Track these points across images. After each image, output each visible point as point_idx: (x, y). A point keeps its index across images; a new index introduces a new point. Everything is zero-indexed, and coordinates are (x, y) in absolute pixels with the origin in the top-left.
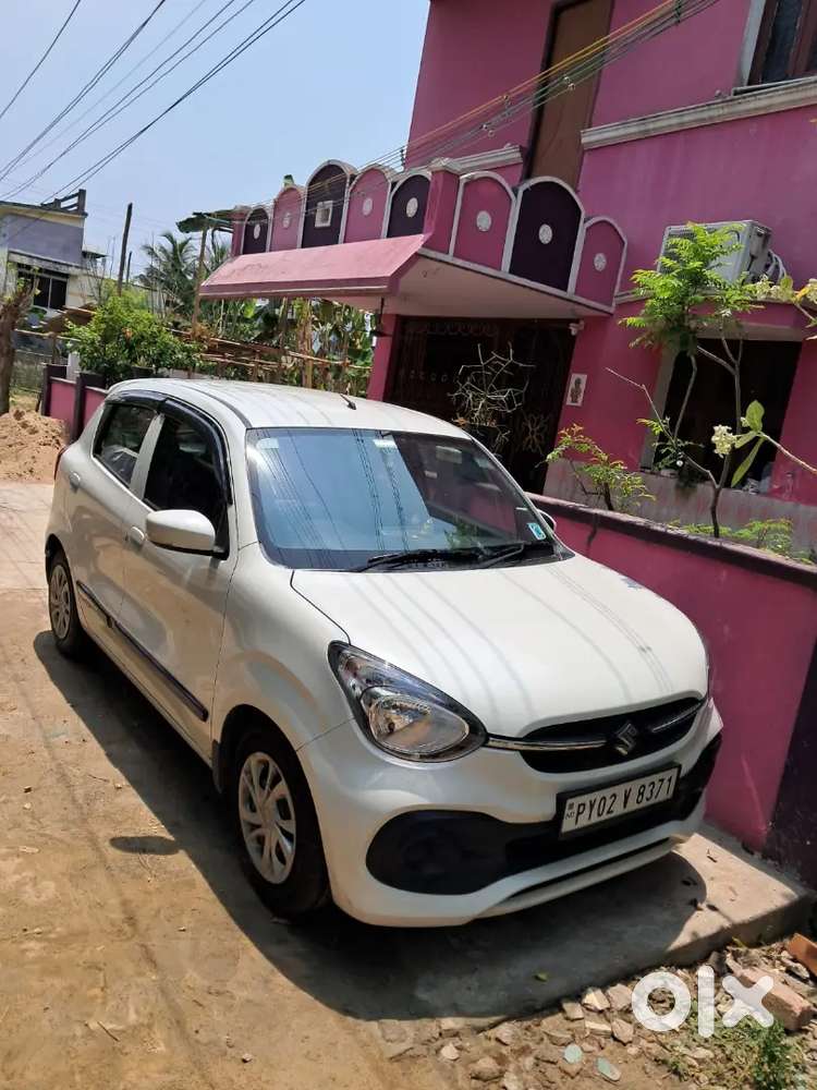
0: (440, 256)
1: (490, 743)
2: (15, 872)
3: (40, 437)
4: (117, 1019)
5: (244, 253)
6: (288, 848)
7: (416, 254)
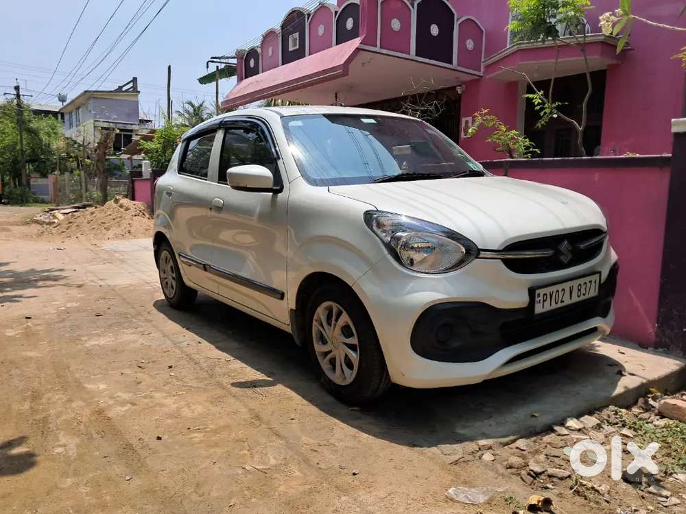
0: (372, 48)
1: (481, 256)
2: (174, 403)
3: (132, 212)
4: (264, 464)
5: (246, 78)
6: (354, 356)
7: (357, 48)
